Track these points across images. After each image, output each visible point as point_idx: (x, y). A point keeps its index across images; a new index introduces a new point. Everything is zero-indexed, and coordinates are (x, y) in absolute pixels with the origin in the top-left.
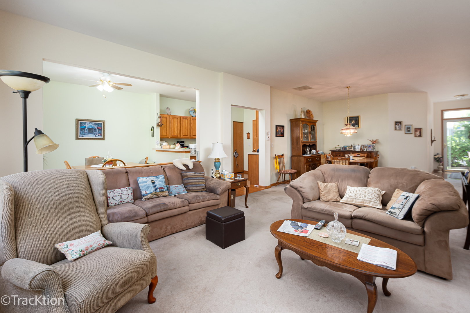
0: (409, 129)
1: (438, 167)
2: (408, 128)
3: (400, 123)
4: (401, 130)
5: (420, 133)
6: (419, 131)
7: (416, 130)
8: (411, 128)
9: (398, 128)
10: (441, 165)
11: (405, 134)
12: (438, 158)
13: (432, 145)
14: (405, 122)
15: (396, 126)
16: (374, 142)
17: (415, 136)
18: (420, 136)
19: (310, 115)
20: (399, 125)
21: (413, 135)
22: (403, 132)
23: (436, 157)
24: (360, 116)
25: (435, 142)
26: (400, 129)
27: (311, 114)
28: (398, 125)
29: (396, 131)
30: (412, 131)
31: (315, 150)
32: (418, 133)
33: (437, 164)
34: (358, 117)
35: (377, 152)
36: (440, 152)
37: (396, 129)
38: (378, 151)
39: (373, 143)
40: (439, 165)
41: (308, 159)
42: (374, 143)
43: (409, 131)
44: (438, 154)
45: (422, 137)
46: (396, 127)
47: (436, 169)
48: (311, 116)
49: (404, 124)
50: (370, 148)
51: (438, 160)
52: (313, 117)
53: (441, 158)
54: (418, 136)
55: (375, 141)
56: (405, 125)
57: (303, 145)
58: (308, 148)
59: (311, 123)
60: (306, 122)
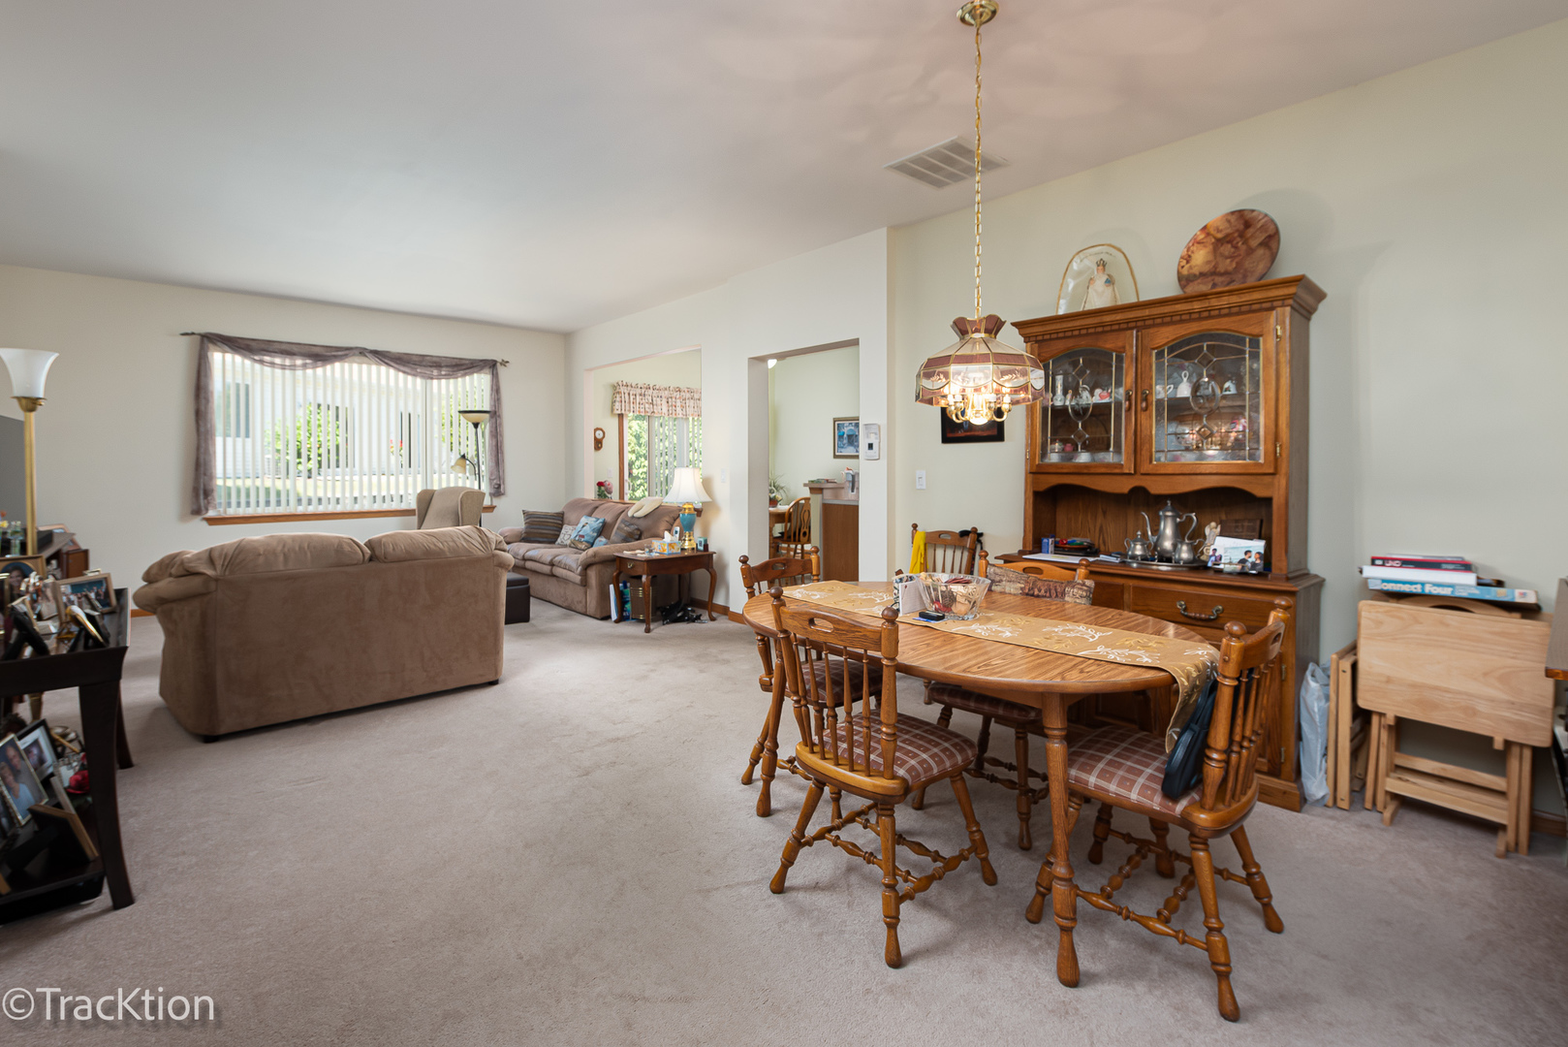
57: (1042, 487)
58: (1169, 514)
59: (1163, 324)
60: (1090, 331)
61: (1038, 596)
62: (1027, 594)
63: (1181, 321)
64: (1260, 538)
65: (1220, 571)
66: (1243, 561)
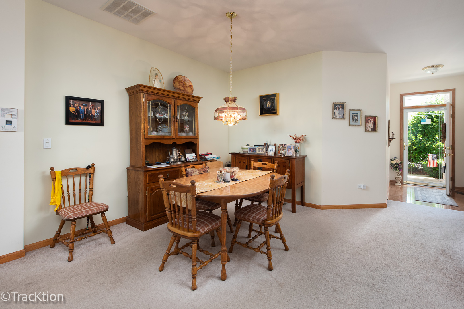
0: (356, 118)
1: (395, 178)
2: (355, 116)
3: (342, 105)
4: (343, 118)
5: (374, 124)
6: (372, 120)
7: (368, 118)
8: (359, 115)
9: (337, 115)
10: (399, 175)
11: (350, 125)
12: (395, 164)
13: (389, 145)
14: (350, 105)
15: (335, 111)
16: (298, 140)
17: (366, 131)
18: (374, 130)
19: (187, 87)
20: (340, 109)
21: (363, 128)
22: (346, 122)
23: (394, 162)
24: (279, 94)
25: (393, 140)
26: (341, 117)
27: (187, 85)
28: (338, 110)
29: (334, 120)
30: (362, 120)
31: (194, 154)
32: (371, 125)
33: (395, 172)
34: (275, 95)
35: (303, 159)
36: (398, 156)
37: (334, 117)
38: (306, 156)
39: (296, 142)
40: (397, 175)
41: (168, 172)
42: (298, 142)
43: (356, 121)
44: (395, 158)
45: (377, 132)
46: (334, 113)
47: (394, 179)
48: (189, 88)
49: (348, 107)
50: (289, 150)
51: (396, 167)
52: (193, 91)
53: (400, 165)
54: (370, 130)
55: (300, 139)
56: (350, 110)
57: (148, 144)
58: (175, 149)
59: (180, 100)
60: (161, 95)
61: (202, 173)
62: (200, 174)
63: (184, 100)
64: (193, 153)
65: (190, 162)
66: (193, 158)
